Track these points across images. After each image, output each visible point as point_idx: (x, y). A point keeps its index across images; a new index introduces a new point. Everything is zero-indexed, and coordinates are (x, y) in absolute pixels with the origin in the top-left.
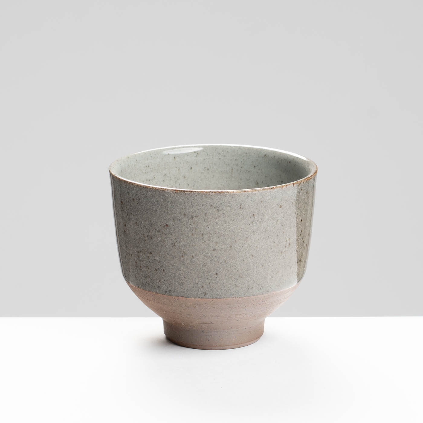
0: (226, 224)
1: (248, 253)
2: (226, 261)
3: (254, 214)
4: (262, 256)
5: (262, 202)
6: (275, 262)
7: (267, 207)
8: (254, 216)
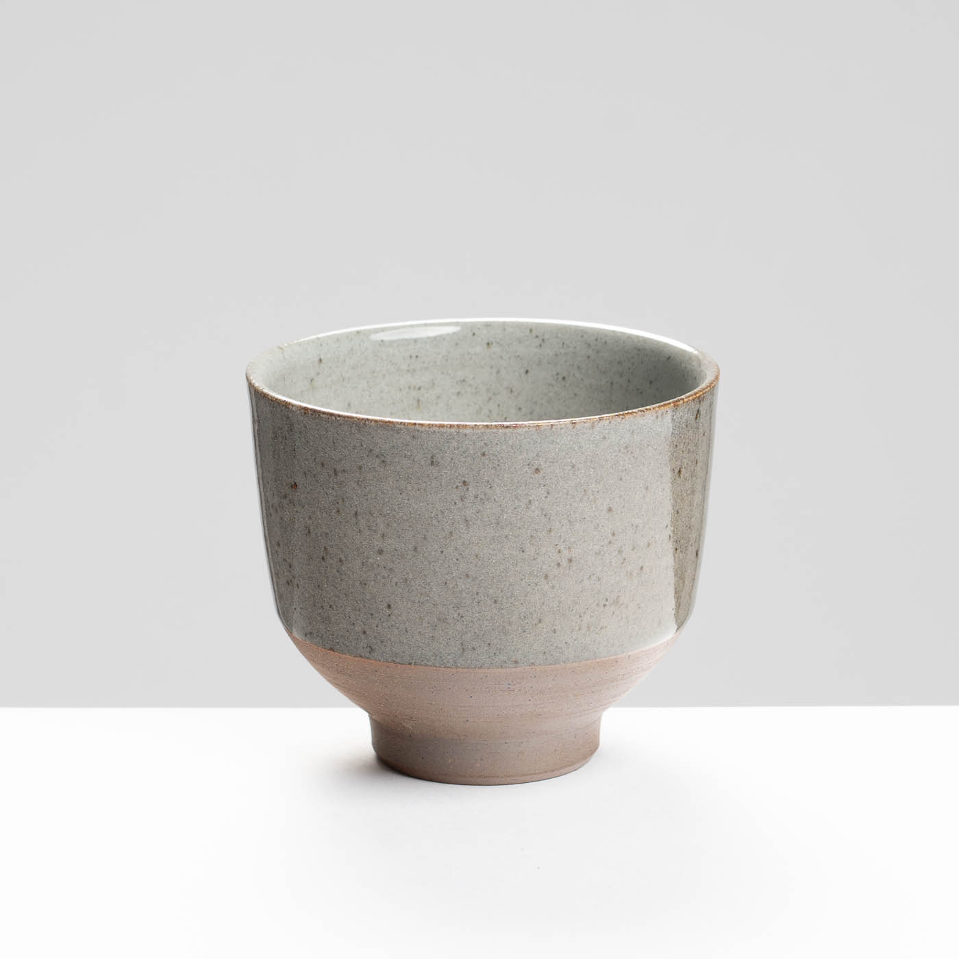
0: (401, 496)
1: (456, 568)
2: (406, 580)
3: (466, 479)
4: (493, 580)
5: (484, 454)
6: (528, 598)
7: (498, 468)
8: (465, 485)
